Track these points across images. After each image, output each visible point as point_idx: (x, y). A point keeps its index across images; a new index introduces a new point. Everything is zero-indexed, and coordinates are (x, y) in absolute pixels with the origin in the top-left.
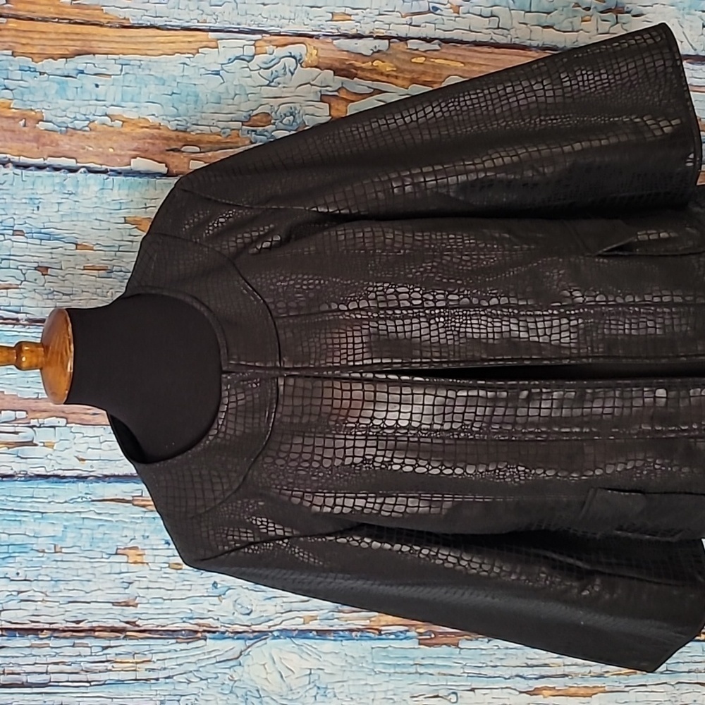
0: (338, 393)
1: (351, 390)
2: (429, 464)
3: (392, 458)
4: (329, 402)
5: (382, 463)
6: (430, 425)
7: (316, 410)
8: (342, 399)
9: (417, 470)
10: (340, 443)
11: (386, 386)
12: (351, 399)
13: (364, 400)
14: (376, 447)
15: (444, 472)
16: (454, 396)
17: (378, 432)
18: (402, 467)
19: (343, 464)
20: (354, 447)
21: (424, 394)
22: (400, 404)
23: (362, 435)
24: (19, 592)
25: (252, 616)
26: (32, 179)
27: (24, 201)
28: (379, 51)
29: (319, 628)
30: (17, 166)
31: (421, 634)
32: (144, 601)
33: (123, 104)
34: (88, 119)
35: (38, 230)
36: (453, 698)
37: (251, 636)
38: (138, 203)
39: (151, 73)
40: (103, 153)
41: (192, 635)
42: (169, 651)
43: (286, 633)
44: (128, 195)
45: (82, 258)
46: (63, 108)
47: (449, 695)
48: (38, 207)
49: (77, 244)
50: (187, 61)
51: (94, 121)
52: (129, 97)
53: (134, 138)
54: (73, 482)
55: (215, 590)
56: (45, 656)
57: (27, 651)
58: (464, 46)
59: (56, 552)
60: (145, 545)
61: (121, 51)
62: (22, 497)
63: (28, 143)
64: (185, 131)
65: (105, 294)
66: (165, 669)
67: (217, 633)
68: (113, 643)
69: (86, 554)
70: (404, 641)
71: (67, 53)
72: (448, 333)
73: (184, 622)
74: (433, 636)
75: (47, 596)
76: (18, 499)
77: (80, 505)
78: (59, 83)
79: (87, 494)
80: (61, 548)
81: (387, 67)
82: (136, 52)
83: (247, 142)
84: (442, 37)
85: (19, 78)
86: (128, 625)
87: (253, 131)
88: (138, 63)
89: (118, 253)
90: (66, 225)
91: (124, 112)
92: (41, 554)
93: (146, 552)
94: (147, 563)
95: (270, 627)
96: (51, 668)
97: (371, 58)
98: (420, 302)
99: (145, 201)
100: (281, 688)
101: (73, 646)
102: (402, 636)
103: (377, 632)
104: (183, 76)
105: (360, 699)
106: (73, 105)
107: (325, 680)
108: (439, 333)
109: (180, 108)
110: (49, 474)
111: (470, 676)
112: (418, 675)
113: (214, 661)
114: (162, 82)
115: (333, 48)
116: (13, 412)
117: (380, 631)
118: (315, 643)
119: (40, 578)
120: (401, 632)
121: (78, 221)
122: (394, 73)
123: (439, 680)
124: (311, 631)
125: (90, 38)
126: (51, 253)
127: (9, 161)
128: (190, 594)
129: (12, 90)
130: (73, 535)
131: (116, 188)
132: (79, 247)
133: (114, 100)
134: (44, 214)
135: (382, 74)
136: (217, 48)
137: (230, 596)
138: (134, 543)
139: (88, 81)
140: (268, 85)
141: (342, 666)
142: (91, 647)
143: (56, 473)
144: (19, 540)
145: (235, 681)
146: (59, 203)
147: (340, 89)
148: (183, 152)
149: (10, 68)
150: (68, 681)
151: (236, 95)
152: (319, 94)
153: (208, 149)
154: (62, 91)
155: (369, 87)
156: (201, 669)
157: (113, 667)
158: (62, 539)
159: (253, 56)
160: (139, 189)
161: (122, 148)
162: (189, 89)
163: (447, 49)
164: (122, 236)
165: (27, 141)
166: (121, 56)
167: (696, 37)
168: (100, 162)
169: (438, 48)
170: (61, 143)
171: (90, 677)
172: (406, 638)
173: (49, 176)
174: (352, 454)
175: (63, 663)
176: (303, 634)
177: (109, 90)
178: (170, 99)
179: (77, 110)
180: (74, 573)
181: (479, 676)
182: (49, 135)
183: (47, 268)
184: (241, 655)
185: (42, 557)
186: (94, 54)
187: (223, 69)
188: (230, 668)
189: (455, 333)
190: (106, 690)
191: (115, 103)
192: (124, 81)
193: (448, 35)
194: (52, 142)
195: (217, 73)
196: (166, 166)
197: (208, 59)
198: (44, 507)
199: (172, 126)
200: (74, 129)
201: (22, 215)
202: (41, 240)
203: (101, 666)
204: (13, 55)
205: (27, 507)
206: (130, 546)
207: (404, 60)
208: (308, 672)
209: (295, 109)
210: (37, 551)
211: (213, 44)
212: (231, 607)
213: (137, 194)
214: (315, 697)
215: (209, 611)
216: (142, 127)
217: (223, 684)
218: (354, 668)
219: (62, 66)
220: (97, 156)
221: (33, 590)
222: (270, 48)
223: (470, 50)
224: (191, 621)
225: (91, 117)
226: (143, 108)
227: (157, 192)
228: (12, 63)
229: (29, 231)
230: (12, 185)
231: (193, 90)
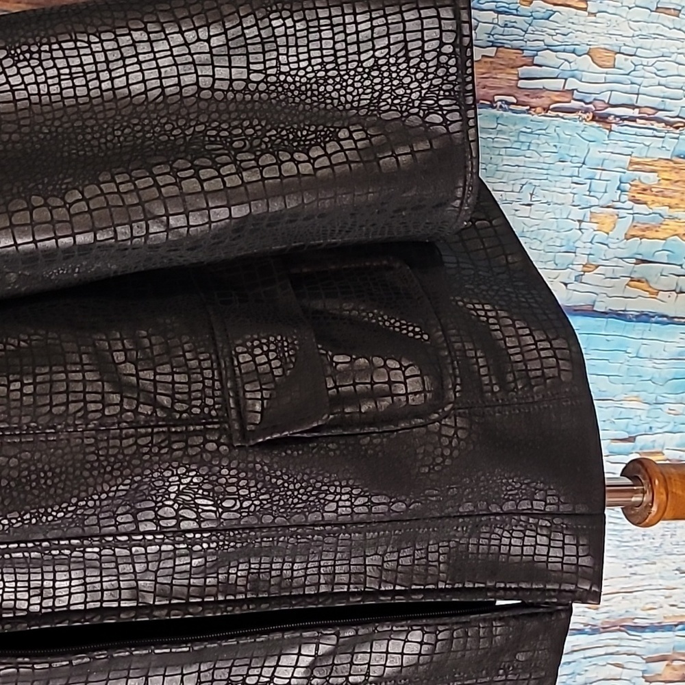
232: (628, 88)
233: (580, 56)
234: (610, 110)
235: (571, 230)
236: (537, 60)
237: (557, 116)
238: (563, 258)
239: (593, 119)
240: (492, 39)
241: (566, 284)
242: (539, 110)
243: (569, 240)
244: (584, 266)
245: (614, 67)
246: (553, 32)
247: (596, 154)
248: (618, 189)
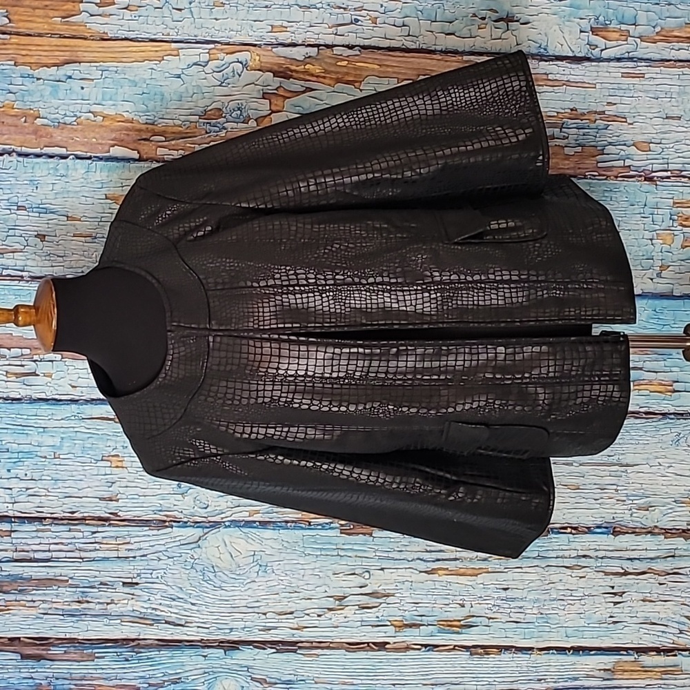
0: (252, 350)
1: (262, 347)
2: (321, 403)
3: (293, 398)
4: (246, 356)
5: (286, 402)
6: (322, 374)
7: (236, 361)
8: (255, 354)
9: (311, 408)
10: (254, 387)
11: (288, 344)
12: (262, 354)
13: (271, 355)
14: (281, 390)
15: (332, 409)
16: (340, 353)
17: (282, 379)
18: (300, 406)
19: (256, 403)
20: (264, 390)
21: (317, 351)
22: (299, 358)
23: (270, 381)
24: (27, 489)
25: (208, 509)
26: (32, 165)
27: (26, 182)
28: (310, 57)
29: (261, 519)
30: (20, 155)
31: (342, 525)
32: (124, 496)
33: (104, 103)
34: (75, 116)
35: (37, 206)
36: (367, 575)
37: (208, 525)
38: (116, 182)
39: (126, 77)
40: (87, 143)
41: (162, 524)
42: (144, 536)
43: (236, 523)
44: (108, 177)
45: (73, 228)
46: (56, 107)
47: (364, 572)
48: (37, 187)
49: (68, 217)
50: (154, 67)
51: (80, 117)
52: (108, 97)
53: (112, 131)
54: (68, 404)
55: (179, 489)
56: (47, 538)
57: (34, 534)
58: (380, 52)
59: (55, 458)
60: (125, 453)
61: (102, 60)
62: (28, 416)
63: (28, 136)
64: (153, 124)
65: (90, 256)
66: (141, 549)
67: (181, 523)
68: (100, 529)
69: (79, 459)
70: (329, 531)
71: (58, 62)
72: (336, 304)
73: (155, 514)
74: (352, 527)
75: (49, 492)
76: (25, 417)
77: (74, 422)
78: (52, 87)
79: (78, 413)
80: (59, 455)
81: (316, 69)
82: (114, 60)
83: (204, 132)
84: (362, 44)
85: (21, 83)
86: (111, 516)
87: (208, 123)
88: (115, 69)
89: (100, 223)
90: (59, 201)
91: (104, 109)
92: (44, 460)
93: (125, 459)
94: (126, 468)
95: (222, 518)
96: (52, 547)
97: (304, 62)
98: (314, 281)
99: (122, 181)
100: (231, 565)
101: (69, 531)
102: (328, 526)
103: (307, 524)
104: (152, 79)
105: (293, 575)
106: (64, 104)
107: (266, 559)
108: (329, 304)
109: (148, 106)
110: (48, 398)
111: (380, 558)
112: (339, 557)
113: (178, 543)
114: (134, 84)
115: (273, 54)
116: (20, 350)
117: (310, 523)
118: (258, 532)
119: (43, 478)
120: (327, 524)
121: (68, 197)
122: (323, 75)
123: (355, 561)
124: (255, 522)
125: (77, 49)
126: (48, 223)
127: (14, 151)
128: (160, 492)
129: (14, 93)
130: (68, 444)
131: (98, 171)
132: (69, 219)
133: (96, 99)
134: (42, 192)
135: (312, 75)
136: (178, 55)
137: (191, 494)
138: (116, 452)
139: (76, 85)
140: (220, 86)
141: (279, 549)
142: (83, 532)
143: (54, 397)
144: (26, 448)
145: (195, 559)
146: (53, 184)
147: (278, 88)
148: (152, 141)
149: (13, 75)
150: (66, 558)
151: (195, 93)
152: (261, 92)
153: (172, 138)
154: (54, 93)
155: (302, 86)
156: (168, 550)
157: (100, 547)
158: (60, 448)
159: (208, 62)
160: (117, 171)
161: (103, 138)
162: (156, 89)
163: (366, 54)
164: (104, 209)
165: (28, 134)
166: (101, 63)
167: (574, 40)
168: (86, 150)
169: (359, 53)
170: (54, 135)
171: (83, 554)
172: (330, 528)
173: (45, 163)
174: (262, 395)
175: (62, 543)
176: (249, 524)
177: (92, 91)
178: (141, 99)
179: (66, 107)
180: (70, 474)
181: (388, 558)
182: (45, 129)
183: (44, 236)
184: (200, 539)
185: (45, 461)
186: (80, 63)
187: (183, 73)
188: (191, 550)
189: (342, 304)
190: (96, 565)
191: (97, 102)
192: (103, 84)
193: (367, 43)
194: (47, 134)
195: (179, 77)
196: (138, 153)
197: (171, 65)
198: (45, 424)
199: (143, 120)
200: (65, 123)
201: (25, 193)
202: (40, 213)
203: (91, 547)
204: (15, 65)
205: (31, 423)
206: (112, 454)
207: (330, 64)
208: (253, 553)
209: (242, 105)
210: (41, 457)
211: (175, 53)
212: (193, 503)
213: (115, 176)
214: (258, 572)
215: (175, 505)
216: (119, 121)
217: (186, 561)
218: (288, 551)
219: (54, 73)
220: (83, 145)
221: (37, 487)
222: (221, 55)
223: (385, 55)
224: (161, 513)
225: (78, 114)
226: (119, 106)
227: (131, 174)
228: (15, 71)
229: (30, 206)
230: (16, 169)
231: (159, 90)
232: (661, 161)
233: (629, 147)
234: (654, 174)
235: (646, 245)
236: (605, 152)
237: (624, 181)
238: (646, 263)
239: (645, 180)
240: (578, 142)
241: (652, 279)
242: (612, 177)
243: (647, 252)
244: (660, 267)
245: (650, 151)
246: (611, 136)
247: (651, 199)
248: (671, 219)
